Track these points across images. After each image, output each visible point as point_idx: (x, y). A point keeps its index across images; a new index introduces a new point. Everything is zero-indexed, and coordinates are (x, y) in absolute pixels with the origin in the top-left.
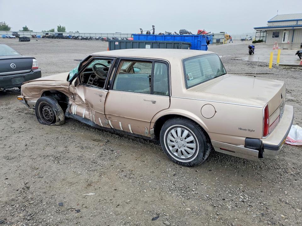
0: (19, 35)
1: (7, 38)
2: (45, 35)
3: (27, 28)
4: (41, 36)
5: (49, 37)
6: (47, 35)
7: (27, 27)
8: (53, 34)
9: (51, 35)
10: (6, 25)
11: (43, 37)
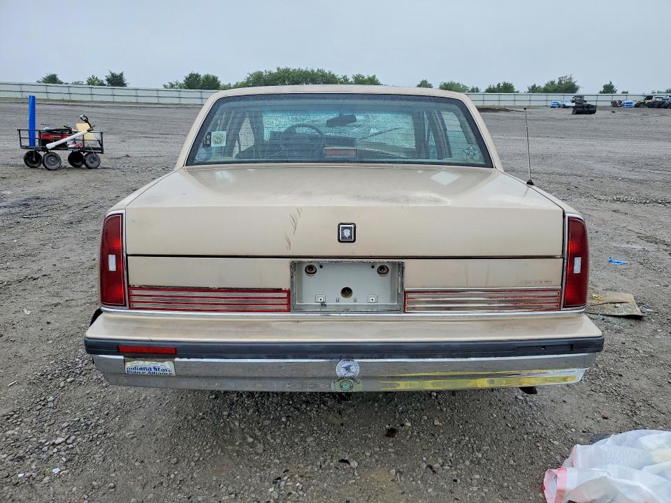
0: (586, 102)
1: (559, 107)
2: (642, 99)
3: (613, 87)
4: (634, 104)
5: (652, 106)
6: (647, 101)
7: (613, 84)
8: (664, 97)
9: (658, 100)
10: (573, 81)
11: (637, 106)
